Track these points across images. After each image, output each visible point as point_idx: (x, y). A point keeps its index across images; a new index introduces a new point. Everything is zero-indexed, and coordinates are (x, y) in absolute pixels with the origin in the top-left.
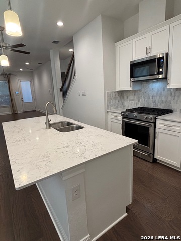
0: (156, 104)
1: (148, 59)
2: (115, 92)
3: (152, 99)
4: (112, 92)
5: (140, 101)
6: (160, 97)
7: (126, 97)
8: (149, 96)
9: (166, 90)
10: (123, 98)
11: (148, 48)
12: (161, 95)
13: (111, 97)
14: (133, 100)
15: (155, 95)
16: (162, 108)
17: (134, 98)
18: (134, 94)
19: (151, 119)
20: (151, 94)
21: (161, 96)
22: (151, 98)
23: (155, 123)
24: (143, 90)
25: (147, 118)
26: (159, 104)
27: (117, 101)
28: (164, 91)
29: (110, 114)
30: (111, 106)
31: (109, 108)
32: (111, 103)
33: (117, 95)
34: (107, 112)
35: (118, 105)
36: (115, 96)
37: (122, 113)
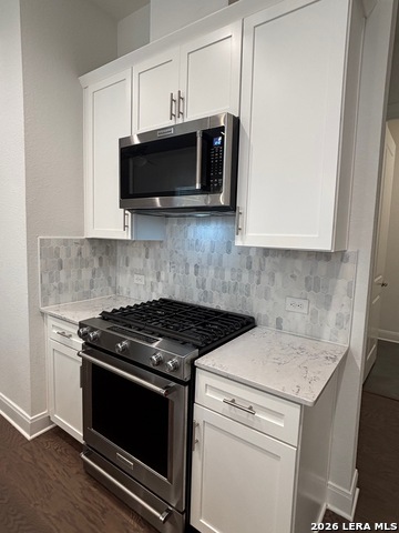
0: (206, 292)
1: (172, 133)
2: (82, 242)
3: (196, 273)
4: (65, 242)
5: (163, 277)
6: (216, 269)
7: (121, 262)
8: (187, 265)
9: (234, 251)
10: (114, 263)
11: (176, 97)
12: (220, 263)
13: (63, 256)
14: (142, 273)
15: (204, 261)
16: (223, 308)
17: (145, 265)
18: (143, 254)
19: (176, 368)
20: (193, 257)
21: (219, 267)
22: (192, 269)
23: (191, 384)
24: (169, 242)
25: (160, 362)
26: (215, 293)
27: (86, 274)
28: (229, 251)
30: (60, 289)
31: (52, 300)
32: (63, 280)
33: (87, 251)
34: (43, 314)
35: (92, 287)
36: (80, 253)
37: (81, 325)
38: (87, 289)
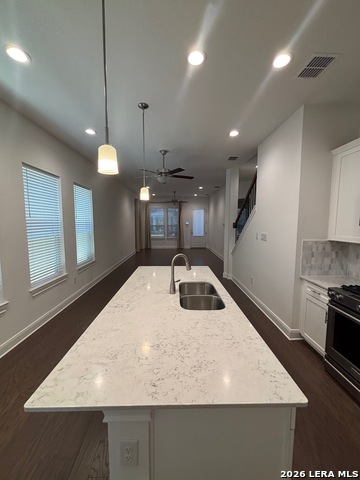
2: (325, 243)
4: (316, 242)
7: (352, 255)
10: (346, 255)
13: (314, 250)
27: (327, 261)
29: (306, 284)
30: (311, 268)
31: (306, 273)
32: (313, 263)
33: (328, 248)
34: (301, 279)
35: (330, 268)
36: (324, 249)
37: (330, 290)
38: (327, 269)
